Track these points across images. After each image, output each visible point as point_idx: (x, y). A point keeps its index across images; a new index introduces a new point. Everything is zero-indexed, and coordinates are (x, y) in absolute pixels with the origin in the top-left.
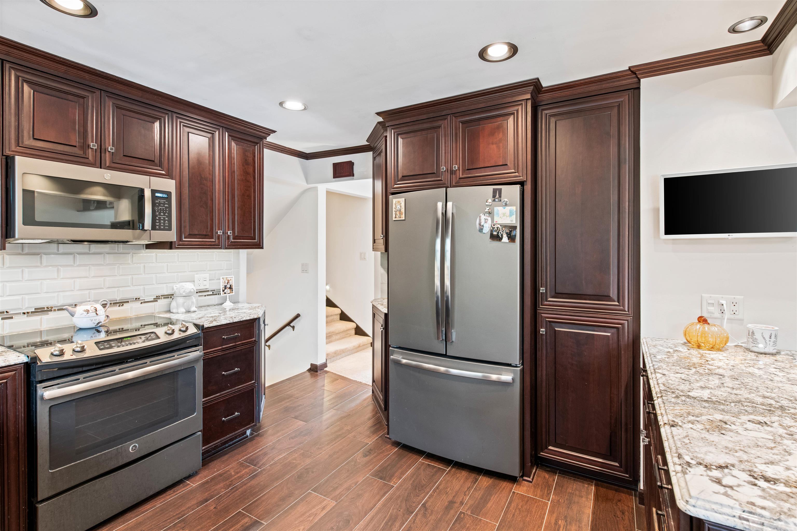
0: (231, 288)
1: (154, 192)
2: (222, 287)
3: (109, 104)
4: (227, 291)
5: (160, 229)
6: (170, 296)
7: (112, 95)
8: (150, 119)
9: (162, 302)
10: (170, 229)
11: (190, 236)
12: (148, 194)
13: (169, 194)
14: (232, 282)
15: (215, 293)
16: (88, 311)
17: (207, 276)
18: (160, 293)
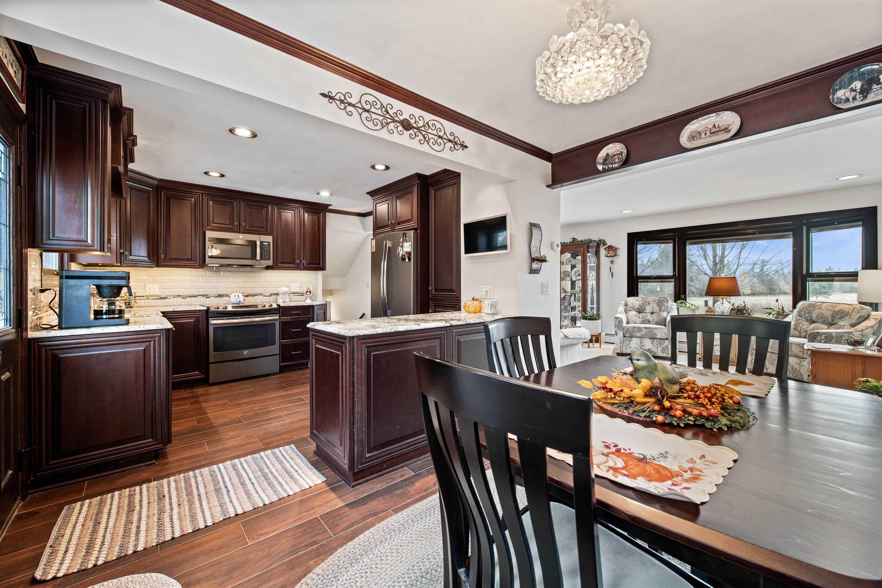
0: (310, 292)
1: (261, 243)
2: (305, 291)
3: (242, 204)
4: (308, 293)
5: (265, 260)
6: (277, 294)
7: (244, 200)
8: (261, 208)
9: (273, 297)
10: (270, 260)
11: (282, 263)
12: (258, 243)
13: (269, 243)
14: (311, 289)
15: (302, 294)
16: (235, 296)
17: (298, 285)
18: (273, 292)
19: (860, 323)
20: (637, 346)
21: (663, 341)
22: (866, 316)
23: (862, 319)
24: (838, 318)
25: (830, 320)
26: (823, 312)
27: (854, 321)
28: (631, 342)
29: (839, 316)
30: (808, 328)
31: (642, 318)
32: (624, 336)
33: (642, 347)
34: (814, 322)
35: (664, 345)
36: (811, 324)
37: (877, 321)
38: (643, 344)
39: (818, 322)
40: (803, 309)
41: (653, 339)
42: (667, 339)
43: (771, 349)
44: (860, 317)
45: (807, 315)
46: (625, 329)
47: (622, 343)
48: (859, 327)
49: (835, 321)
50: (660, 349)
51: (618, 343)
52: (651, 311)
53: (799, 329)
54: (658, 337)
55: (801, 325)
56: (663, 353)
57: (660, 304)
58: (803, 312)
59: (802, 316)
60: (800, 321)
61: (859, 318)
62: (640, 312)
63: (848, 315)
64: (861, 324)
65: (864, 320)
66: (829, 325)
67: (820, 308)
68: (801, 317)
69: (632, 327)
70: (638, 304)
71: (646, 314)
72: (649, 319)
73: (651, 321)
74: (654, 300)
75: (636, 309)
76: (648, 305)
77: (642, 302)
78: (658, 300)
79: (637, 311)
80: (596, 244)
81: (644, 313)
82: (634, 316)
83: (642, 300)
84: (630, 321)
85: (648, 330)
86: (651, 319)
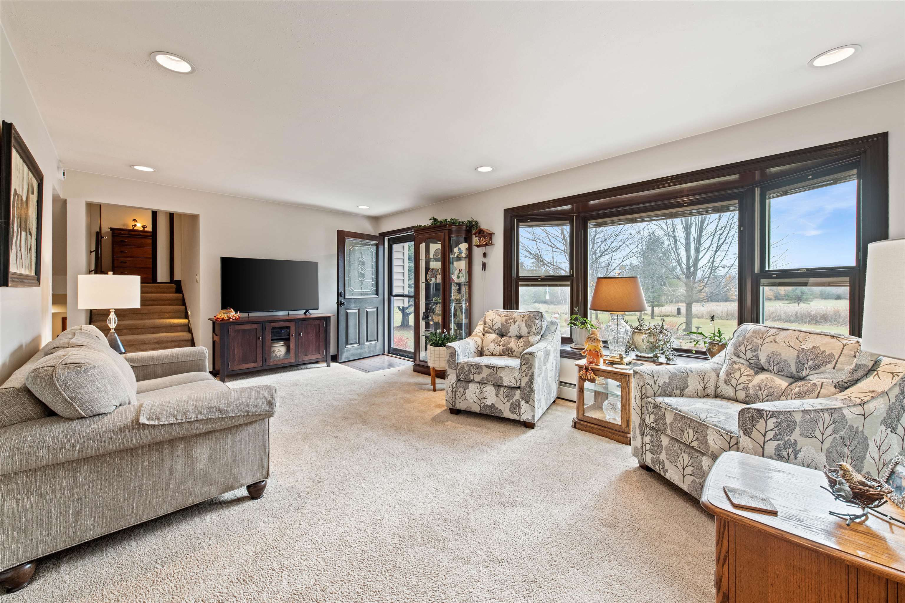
19: (857, 381)
20: (475, 399)
21: (512, 391)
22: (871, 364)
23: (860, 373)
24: (810, 368)
25: (793, 369)
26: (780, 350)
27: (843, 376)
28: (467, 391)
29: (811, 362)
30: (750, 381)
31: (503, 345)
32: (459, 380)
33: (483, 401)
34: (763, 369)
35: (514, 400)
36: (757, 373)
37: (897, 379)
38: (484, 395)
39: (771, 372)
40: (743, 342)
41: (498, 386)
42: (519, 388)
43: (672, 431)
44: (858, 367)
45: (749, 355)
46: (460, 366)
47: (455, 391)
48: (854, 392)
49: (804, 373)
50: (508, 405)
51: (450, 390)
52: (518, 334)
53: (734, 382)
54: (505, 383)
55: (737, 375)
56: (513, 413)
57: (529, 323)
58: (742, 348)
59: (742, 355)
60: (736, 366)
61: (854, 370)
62: (502, 335)
63: (830, 362)
64: (859, 385)
65: (866, 376)
66: (791, 380)
67: (775, 341)
68: (739, 357)
69: (468, 365)
70: (500, 322)
71: (509, 338)
72: (512, 348)
73: (514, 351)
74: (522, 316)
75: (497, 331)
76: (513, 323)
77: (505, 318)
78: (528, 316)
79: (497, 334)
80: (465, 227)
81: (507, 336)
82: (492, 342)
83: (506, 316)
84: (485, 350)
85: (492, 370)
86: (514, 348)
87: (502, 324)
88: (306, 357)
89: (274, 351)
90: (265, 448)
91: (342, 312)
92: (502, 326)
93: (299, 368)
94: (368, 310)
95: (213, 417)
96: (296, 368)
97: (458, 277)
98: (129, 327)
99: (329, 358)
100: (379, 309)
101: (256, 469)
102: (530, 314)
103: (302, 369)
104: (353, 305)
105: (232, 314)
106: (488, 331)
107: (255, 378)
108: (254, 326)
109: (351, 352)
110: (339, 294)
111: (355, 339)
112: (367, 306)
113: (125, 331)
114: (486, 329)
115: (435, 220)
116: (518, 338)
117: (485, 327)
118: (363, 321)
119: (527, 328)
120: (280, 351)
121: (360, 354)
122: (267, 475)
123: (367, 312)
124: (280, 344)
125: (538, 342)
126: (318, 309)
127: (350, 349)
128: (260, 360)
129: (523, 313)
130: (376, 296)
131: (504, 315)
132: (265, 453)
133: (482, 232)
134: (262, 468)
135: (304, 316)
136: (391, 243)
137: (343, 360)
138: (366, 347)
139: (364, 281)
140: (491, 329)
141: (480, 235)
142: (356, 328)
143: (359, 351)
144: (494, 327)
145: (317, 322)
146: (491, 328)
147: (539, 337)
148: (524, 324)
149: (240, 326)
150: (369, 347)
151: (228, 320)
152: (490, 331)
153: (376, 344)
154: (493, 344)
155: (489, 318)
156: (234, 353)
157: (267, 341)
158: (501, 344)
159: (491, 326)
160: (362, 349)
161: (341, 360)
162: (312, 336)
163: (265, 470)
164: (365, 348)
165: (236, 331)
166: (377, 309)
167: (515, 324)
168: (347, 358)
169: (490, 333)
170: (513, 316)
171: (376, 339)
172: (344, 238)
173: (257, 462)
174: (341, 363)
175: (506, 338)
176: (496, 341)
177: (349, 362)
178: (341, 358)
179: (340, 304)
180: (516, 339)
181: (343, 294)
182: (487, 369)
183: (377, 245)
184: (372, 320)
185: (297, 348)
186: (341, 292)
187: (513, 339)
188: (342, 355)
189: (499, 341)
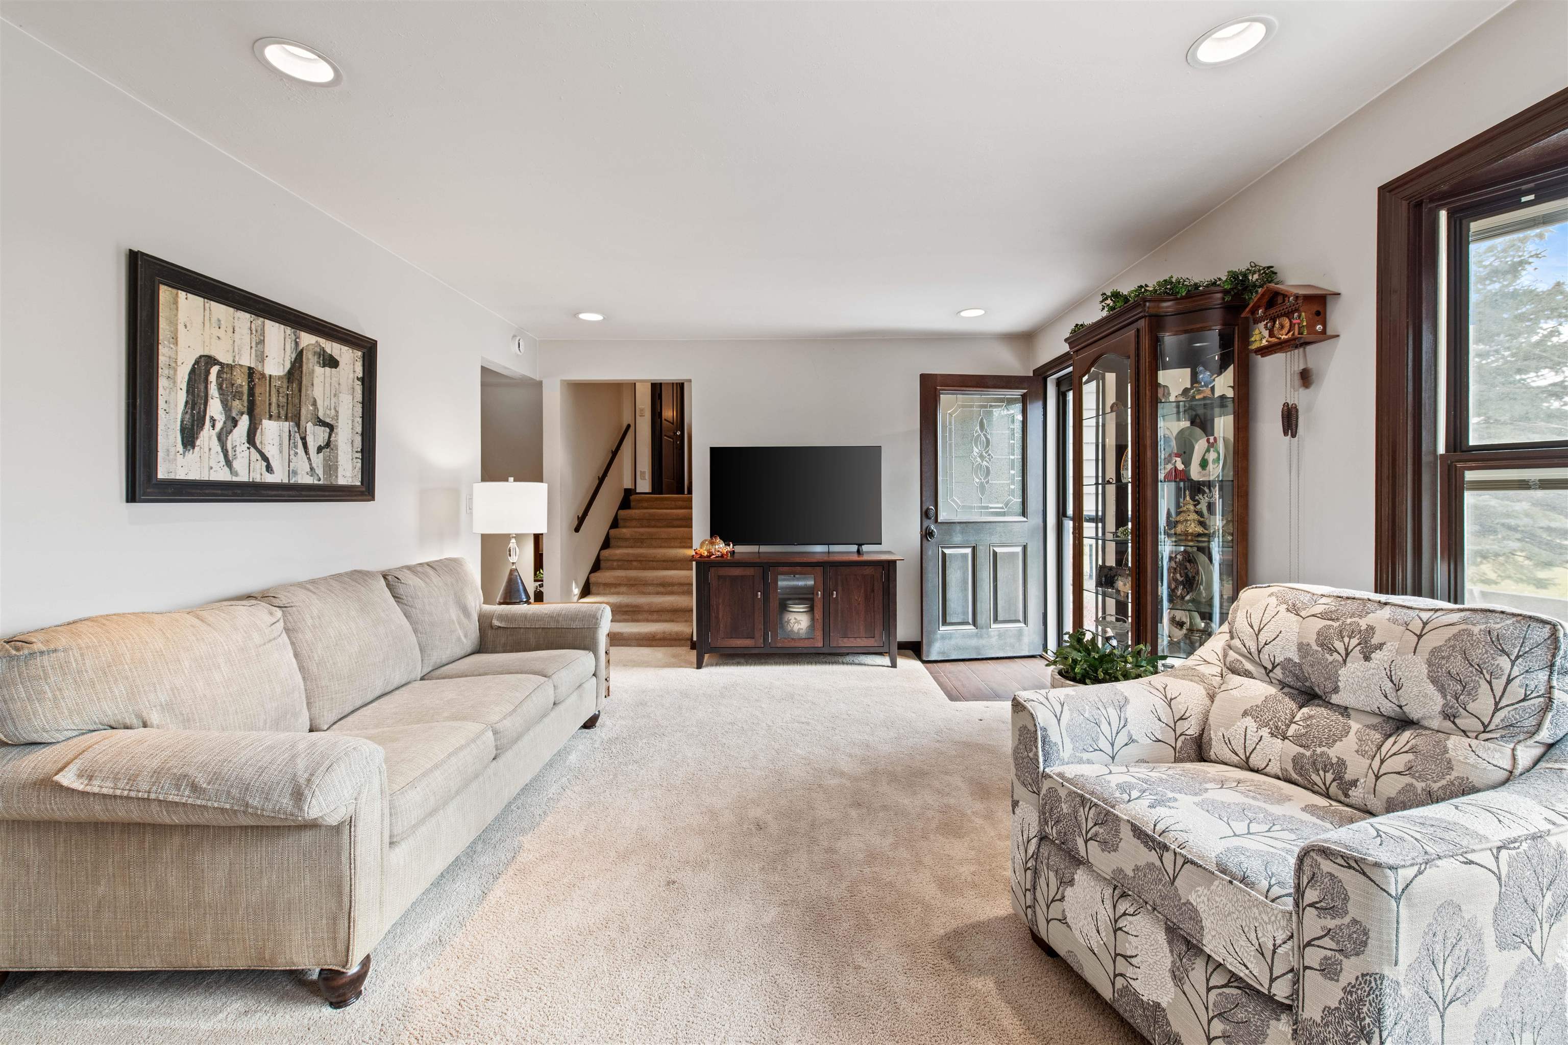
20: (1095, 943)
21: (1249, 1007)
28: (1072, 892)
31: (1302, 739)
32: (1047, 837)
33: (1122, 966)
38: (1126, 946)
41: (1184, 940)
42: (1287, 1009)
46: (1045, 785)
47: (1033, 868)
52: (1386, 708)
54: (1212, 948)
62: (1303, 696)
69: (1071, 793)
70: (1295, 639)
71: (1335, 716)
72: (1342, 763)
73: (1354, 783)
74: (1417, 626)
75: (1278, 672)
76: (1356, 653)
77: (1321, 623)
78: (1455, 630)
79: (1283, 685)
80: (1219, 295)
81: (1328, 704)
82: (1245, 714)
83: (1323, 616)
84: (1215, 736)
85: (1153, 857)
86: (1356, 767)
87: (1303, 648)
88: (845, 640)
89: (788, 622)
90: (340, 893)
91: (930, 553)
92: (1301, 657)
93: (840, 659)
94: (998, 550)
95: (177, 799)
96: (830, 658)
97: (1204, 464)
98: (639, 559)
99: (894, 648)
100: (1029, 549)
101: (322, 938)
102: (1465, 621)
103: (843, 663)
104: (958, 538)
105: (721, 547)
106: (1237, 665)
107: (752, 667)
108: (749, 572)
109: (953, 642)
110: (925, 514)
111: (965, 613)
112: (995, 539)
113: (635, 564)
114: (1232, 655)
115: (1116, 295)
116: (1388, 728)
117: (1230, 647)
118: (985, 575)
119: (1442, 690)
120: (798, 622)
121: (977, 649)
122: (345, 959)
123: (995, 554)
124: (801, 608)
125: (1509, 778)
126: (881, 544)
127: (951, 634)
128: (759, 634)
129: (1425, 616)
130: (1025, 519)
131: (1318, 609)
132: (340, 903)
133: (1280, 300)
134: (335, 939)
135: (855, 558)
136: (1063, 389)
137: (933, 657)
138: (992, 634)
139: (987, 482)
140: (1252, 661)
141: (1272, 311)
142: (966, 589)
143: (974, 642)
144: (1264, 657)
145: (868, 571)
146: (1249, 656)
147: (1526, 754)
148: (1424, 669)
149: (727, 569)
150: (1000, 635)
151: (709, 557)
152: (1249, 666)
153: (1020, 631)
154: (1249, 722)
155: (1248, 616)
156: (717, 617)
157: (771, 600)
158: (1290, 732)
159: (1254, 650)
160: (981, 637)
161: (928, 656)
162: (858, 597)
163: (341, 947)
164: (989, 637)
165: (719, 577)
166: (1025, 548)
167: (1367, 658)
168: (943, 653)
169: (1248, 674)
170: (1363, 623)
171: (1021, 618)
172: (936, 389)
173: (324, 921)
174: (924, 662)
175: (1323, 711)
176: (1267, 716)
177: (947, 664)
178: (929, 652)
179: (927, 534)
180: (1374, 727)
181: (932, 513)
182: (1137, 842)
183: (1024, 400)
184: (1010, 575)
185: (827, 620)
186: (928, 509)
187: (1355, 726)
188: (930, 645)
189: (1284, 716)
